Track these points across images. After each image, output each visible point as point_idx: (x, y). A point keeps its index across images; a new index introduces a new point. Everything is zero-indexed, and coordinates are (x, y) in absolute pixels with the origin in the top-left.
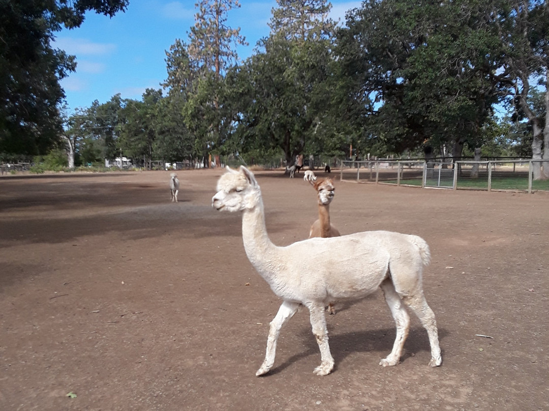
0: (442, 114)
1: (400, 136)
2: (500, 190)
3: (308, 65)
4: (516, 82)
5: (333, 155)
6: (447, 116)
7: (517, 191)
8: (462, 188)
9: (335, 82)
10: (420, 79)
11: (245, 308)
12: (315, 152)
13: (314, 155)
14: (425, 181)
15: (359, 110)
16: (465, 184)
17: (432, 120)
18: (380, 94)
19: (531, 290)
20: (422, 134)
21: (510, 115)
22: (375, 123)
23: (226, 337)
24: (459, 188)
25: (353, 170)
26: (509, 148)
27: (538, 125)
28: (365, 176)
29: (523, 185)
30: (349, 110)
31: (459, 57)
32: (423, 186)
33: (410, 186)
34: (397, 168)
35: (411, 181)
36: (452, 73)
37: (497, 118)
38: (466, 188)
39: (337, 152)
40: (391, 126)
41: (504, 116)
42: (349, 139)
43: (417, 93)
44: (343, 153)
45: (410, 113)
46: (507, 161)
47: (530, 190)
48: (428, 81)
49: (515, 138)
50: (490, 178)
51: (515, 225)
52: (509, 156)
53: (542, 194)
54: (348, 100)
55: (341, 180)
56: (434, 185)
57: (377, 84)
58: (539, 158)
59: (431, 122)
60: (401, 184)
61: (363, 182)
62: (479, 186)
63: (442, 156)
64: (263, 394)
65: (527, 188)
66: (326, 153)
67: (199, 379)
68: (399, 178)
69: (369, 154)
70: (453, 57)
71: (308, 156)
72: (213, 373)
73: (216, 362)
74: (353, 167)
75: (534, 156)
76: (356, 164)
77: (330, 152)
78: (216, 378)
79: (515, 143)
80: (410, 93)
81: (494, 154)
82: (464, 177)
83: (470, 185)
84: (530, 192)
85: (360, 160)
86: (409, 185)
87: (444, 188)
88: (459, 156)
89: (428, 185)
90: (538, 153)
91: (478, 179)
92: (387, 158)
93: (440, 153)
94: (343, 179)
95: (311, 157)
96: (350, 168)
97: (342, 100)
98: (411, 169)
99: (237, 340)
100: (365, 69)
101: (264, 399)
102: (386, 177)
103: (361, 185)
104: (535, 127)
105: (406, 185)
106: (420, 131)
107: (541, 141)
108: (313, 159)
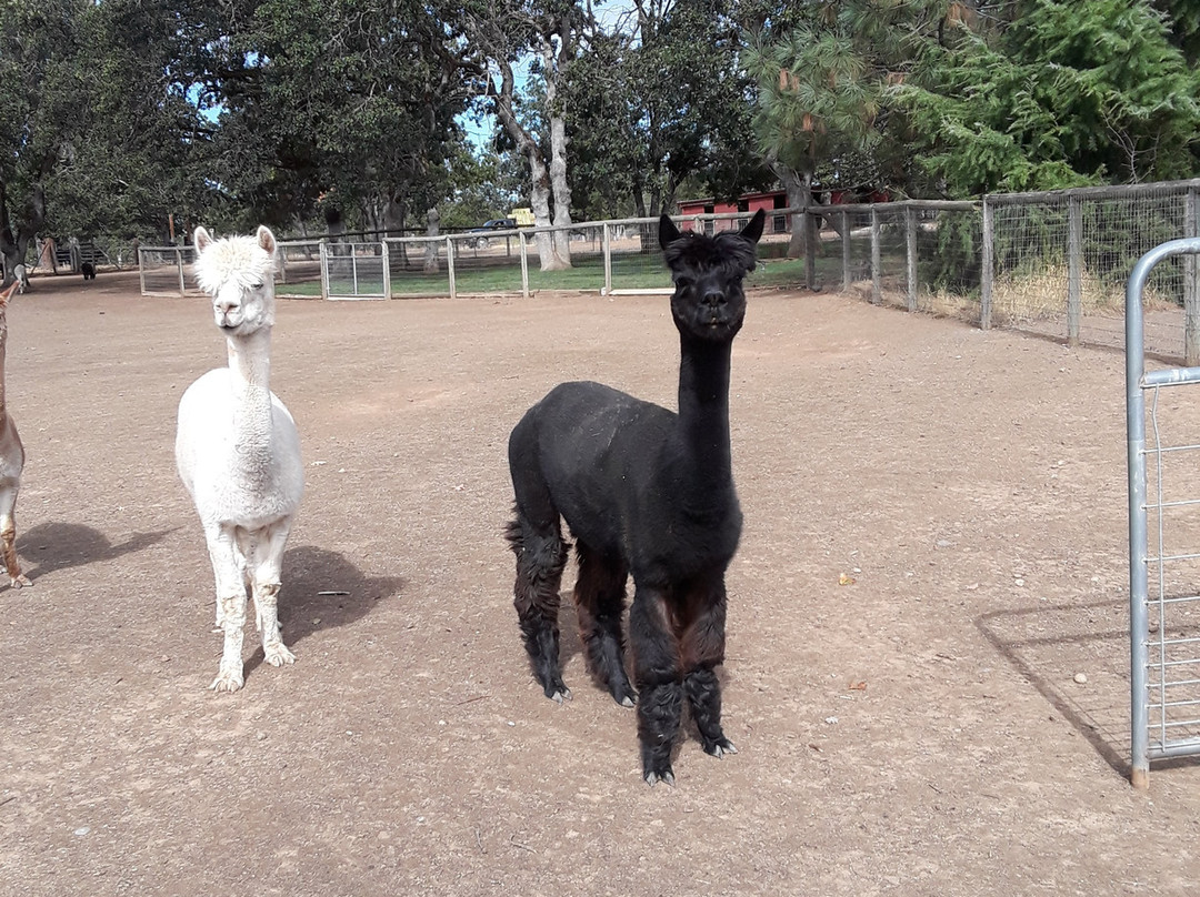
0: (345, 138)
2: (472, 295)
3: (25, 19)
4: (486, 68)
7: (503, 294)
8: (402, 295)
9: (97, 61)
10: (288, 57)
12: (80, 229)
13: (80, 238)
14: (326, 285)
15: (162, 128)
16: (410, 286)
18: (209, 91)
19: (458, 488)
20: (314, 181)
21: (488, 140)
22: (205, 158)
24: (395, 295)
25: (168, 268)
27: (538, 159)
30: (141, 128)
31: (365, 9)
32: (324, 295)
33: (296, 296)
35: (301, 287)
36: (354, 45)
37: (472, 146)
38: (410, 294)
40: (242, 163)
43: (287, 88)
45: (279, 131)
47: (526, 292)
48: (304, 62)
50: (451, 270)
51: (478, 363)
53: (546, 296)
54: (133, 104)
55: (143, 293)
56: (346, 292)
57: (200, 65)
58: (547, 224)
62: (437, 288)
66: (109, 232)
70: (353, 10)
71: (66, 240)
75: (537, 223)
76: (165, 253)
80: (272, 89)
82: (413, 271)
83: (422, 287)
84: (526, 294)
87: (366, 298)
88: (399, 227)
89: (333, 292)
90: (545, 214)
91: (437, 274)
94: (149, 288)
95: (73, 241)
97: (118, 104)
100: (163, 30)
103: (190, 300)
104: (534, 162)
105: (289, 296)
106: (311, 175)
107: (547, 190)
108: (78, 247)
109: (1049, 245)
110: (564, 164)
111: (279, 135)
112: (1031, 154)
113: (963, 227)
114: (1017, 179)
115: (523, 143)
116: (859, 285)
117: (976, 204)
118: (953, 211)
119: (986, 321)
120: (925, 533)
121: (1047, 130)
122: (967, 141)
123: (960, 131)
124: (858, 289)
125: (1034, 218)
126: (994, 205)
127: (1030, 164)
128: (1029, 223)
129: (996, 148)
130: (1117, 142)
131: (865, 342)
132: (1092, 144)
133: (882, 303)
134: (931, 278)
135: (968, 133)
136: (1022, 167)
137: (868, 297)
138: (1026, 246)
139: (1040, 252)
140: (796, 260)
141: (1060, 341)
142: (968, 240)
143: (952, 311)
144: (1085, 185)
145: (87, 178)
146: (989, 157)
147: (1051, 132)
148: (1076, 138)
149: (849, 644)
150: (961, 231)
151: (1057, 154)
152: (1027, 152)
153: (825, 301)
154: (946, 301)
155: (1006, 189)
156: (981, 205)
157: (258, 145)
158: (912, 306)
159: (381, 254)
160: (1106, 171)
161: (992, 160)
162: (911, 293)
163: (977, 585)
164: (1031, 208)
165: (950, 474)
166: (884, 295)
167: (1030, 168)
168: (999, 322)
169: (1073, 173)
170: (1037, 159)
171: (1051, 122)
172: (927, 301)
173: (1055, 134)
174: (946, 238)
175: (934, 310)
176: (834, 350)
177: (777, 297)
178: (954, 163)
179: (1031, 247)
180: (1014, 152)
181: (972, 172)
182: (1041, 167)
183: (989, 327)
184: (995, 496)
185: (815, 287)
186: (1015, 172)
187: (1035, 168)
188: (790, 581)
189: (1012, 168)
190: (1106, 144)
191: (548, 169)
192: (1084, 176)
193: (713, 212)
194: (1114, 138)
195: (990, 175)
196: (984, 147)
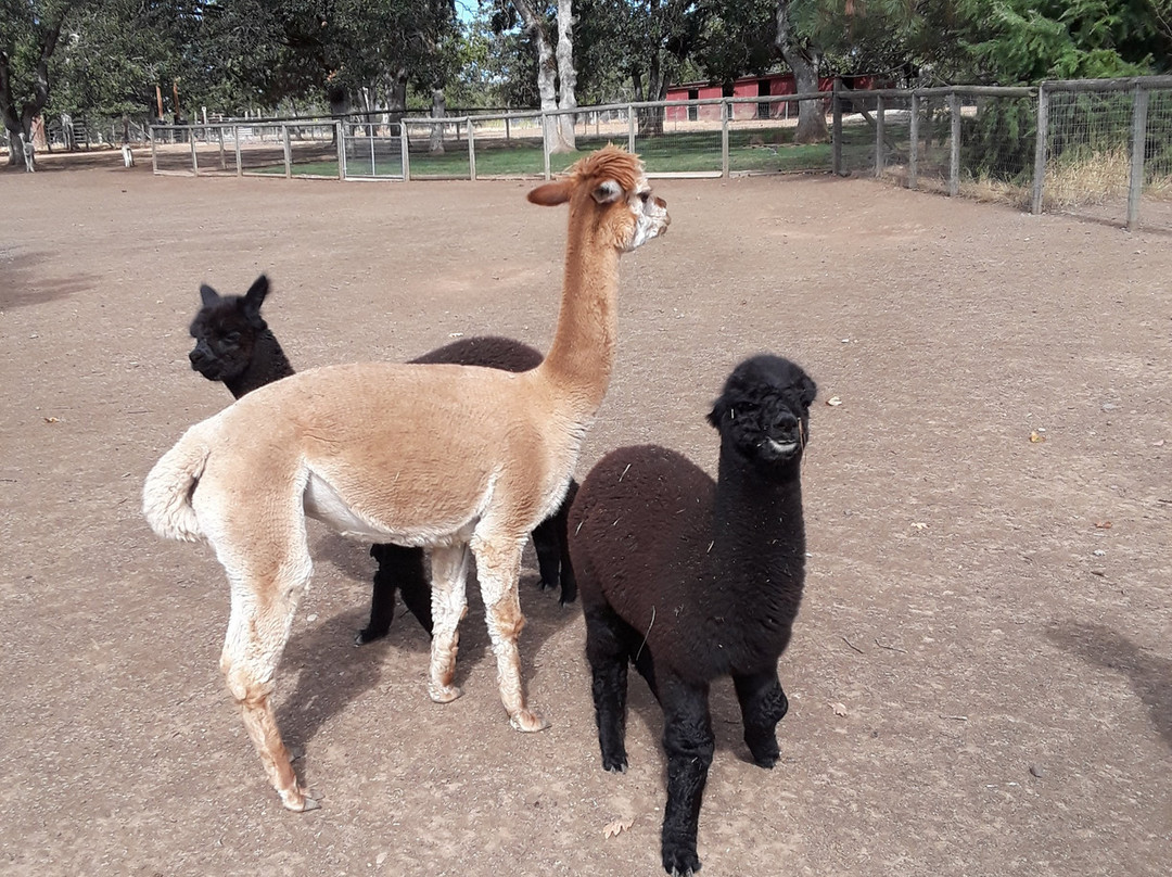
1: (271, 63)
2: (493, 177)
5: (119, 114)
6: (372, 17)
7: (524, 176)
8: (421, 176)
11: (60, 470)
12: (75, 107)
13: (74, 115)
14: (343, 165)
16: (422, 168)
17: (341, 26)
20: (321, 60)
21: (486, 19)
22: (215, 34)
23: (45, 535)
24: (415, 176)
25: (173, 147)
26: (488, 89)
27: (545, 39)
28: (210, 160)
29: (532, 165)
32: (341, 175)
33: (313, 177)
34: (274, 140)
35: (313, 167)
37: (462, 25)
38: (430, 176)
39: (129, 105)
40: (252, 39)
41: (473, 20)
42: (152, 72)
44: (144, 108)
46: (489, 116)
47: (547, 175)
49: (498, 69)
50: (472, 152)
51: (542, 243)
52: (488, 106)
55: (156, 171)
56: (362, 172)
58: (553, 107)
59: (337, 30)
60: (292, 173)
61: (208, 174)
62: (452, 171)
63: (362, 110)
64: (190, 627)
65: (543, 170)
66: (103, 109)
67: (26, 628)
68: (287, 160)
69: (204, 110)
71: (57, 117)
72: (52, 612)
73: (50, 589)
74: (173, 140)
75: (543, 105)
76: (177, 131)
77: (111, 105)
78: (68, 617)
79: (497, 78)
81: (461, 104)
82: (420, 152)
83: (433, 170)
84: (550, 177)
85: (185, 122)
86: (311, 176)
87: (387, 178)
89: (351, 173)
90: (551, 97)
91: (445, 156)
92: (247, 118)
93: (357, 103)
94: (161, 167)
95: (66, 119)
96: (165, 142)
98: (303, 140)
99: (74, 537)
101: (195, 635)
102: (256, 160)
103: (205, 179)
104: (541, 42)
105: (305, 176)
106: (317, 53)
107: (554, 72)
108: (72, 125)
109: (1095, 133)
110: (571, 45)
111: (290, 12)
112: (1080, 42)
113: (1010, 113)
114: (1067, 67)
115: (532, 24)
116: (891, 169)
117: (1032, 91)
118: (1000, 97)
119: (1037, 204)
120: (1085, 398)
121: (1097, 19)
122: (1019, 29)
123: (1013, 19)
124: (891, 175)
125: (1082, 105)
126: (1050, 91)
127: (1079, 52)
128: (1077, 110)
129: (1046, 35)
130: (1163, 32)
131: (917, 226)
132: (1140, 34)
133: (918, 188)
134: (973, 164)
135: (1020, 20)
136: (1071, 55)
137: (904, 183)
138: (1073, 134)
139: (1086, 139)
140: (804, 145)
141: (1119, 226)
142: (1014, 127)
143: (996, 196)
144: (1132, 75)
145: (98, 54)
146: (1039, 45)
147: (1102, 21)
148: (1125, 28)
149: (1073, 492)
150: (1008, 117)
151: (1105, 42)
152: (1075, 40)
153: (858, 186)
154: (986, 186)
155: (1055, 76)
156: (1038, 92)
157: (269, 21)
158: (953, 191)
159: (399, 134)
160: (1152, 60)
161: (1042, 47)
162: (954, 178)
163: (1162, 442)
164: (1081, 95)
165: (1079, 346)
166: (922, 180)
167: (1080, 56)
168: (1049, 207)
169: (1121, 62)
170: (1087, 47)
171: (1100, 11)
172: (970, 186)
173: (1107, 23)
174: (992, 124)
175: (979, 195)
176: (888, 233)
177: (806, 182)
178: (1003, 52)
179: (1077, 135)
180: (1064, 39)
181: (1021, 59)
182: (1091, 55)
183: (1040, 211)
184: (1132, 366)
185: (844, 172)
186: (1065, 59)
187: (1085, 55)
188: (982, 439)
189: (1062, 56)
190: (1154, 33)
191: (554, 50)
192: (1131, 65)
193: (697, 98)
194: (1162, 27)
195: (1039, 62)
196: (1035, 34)
